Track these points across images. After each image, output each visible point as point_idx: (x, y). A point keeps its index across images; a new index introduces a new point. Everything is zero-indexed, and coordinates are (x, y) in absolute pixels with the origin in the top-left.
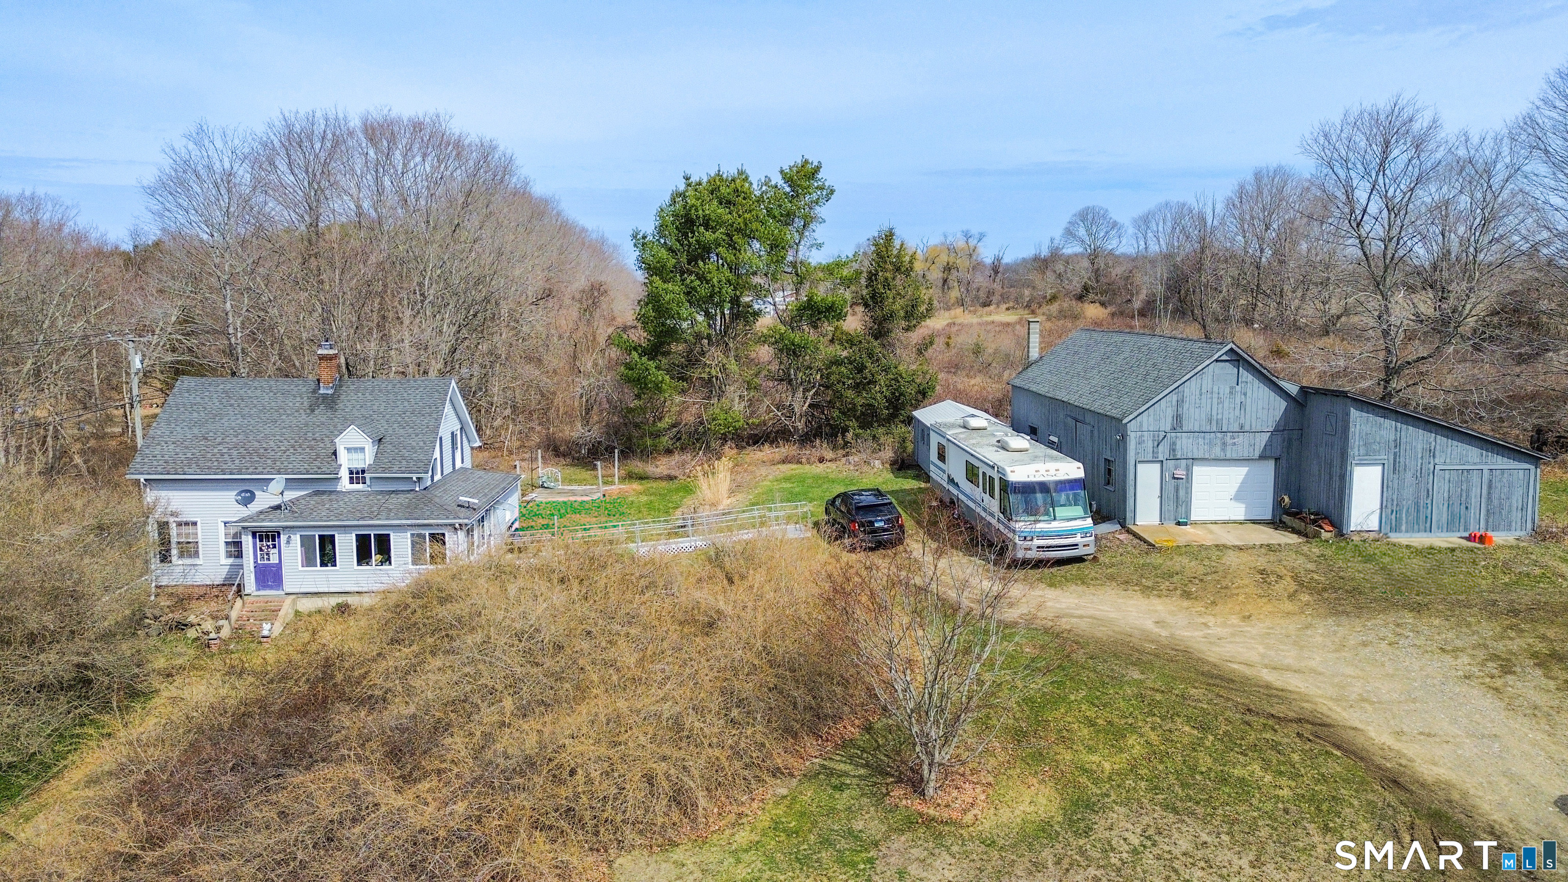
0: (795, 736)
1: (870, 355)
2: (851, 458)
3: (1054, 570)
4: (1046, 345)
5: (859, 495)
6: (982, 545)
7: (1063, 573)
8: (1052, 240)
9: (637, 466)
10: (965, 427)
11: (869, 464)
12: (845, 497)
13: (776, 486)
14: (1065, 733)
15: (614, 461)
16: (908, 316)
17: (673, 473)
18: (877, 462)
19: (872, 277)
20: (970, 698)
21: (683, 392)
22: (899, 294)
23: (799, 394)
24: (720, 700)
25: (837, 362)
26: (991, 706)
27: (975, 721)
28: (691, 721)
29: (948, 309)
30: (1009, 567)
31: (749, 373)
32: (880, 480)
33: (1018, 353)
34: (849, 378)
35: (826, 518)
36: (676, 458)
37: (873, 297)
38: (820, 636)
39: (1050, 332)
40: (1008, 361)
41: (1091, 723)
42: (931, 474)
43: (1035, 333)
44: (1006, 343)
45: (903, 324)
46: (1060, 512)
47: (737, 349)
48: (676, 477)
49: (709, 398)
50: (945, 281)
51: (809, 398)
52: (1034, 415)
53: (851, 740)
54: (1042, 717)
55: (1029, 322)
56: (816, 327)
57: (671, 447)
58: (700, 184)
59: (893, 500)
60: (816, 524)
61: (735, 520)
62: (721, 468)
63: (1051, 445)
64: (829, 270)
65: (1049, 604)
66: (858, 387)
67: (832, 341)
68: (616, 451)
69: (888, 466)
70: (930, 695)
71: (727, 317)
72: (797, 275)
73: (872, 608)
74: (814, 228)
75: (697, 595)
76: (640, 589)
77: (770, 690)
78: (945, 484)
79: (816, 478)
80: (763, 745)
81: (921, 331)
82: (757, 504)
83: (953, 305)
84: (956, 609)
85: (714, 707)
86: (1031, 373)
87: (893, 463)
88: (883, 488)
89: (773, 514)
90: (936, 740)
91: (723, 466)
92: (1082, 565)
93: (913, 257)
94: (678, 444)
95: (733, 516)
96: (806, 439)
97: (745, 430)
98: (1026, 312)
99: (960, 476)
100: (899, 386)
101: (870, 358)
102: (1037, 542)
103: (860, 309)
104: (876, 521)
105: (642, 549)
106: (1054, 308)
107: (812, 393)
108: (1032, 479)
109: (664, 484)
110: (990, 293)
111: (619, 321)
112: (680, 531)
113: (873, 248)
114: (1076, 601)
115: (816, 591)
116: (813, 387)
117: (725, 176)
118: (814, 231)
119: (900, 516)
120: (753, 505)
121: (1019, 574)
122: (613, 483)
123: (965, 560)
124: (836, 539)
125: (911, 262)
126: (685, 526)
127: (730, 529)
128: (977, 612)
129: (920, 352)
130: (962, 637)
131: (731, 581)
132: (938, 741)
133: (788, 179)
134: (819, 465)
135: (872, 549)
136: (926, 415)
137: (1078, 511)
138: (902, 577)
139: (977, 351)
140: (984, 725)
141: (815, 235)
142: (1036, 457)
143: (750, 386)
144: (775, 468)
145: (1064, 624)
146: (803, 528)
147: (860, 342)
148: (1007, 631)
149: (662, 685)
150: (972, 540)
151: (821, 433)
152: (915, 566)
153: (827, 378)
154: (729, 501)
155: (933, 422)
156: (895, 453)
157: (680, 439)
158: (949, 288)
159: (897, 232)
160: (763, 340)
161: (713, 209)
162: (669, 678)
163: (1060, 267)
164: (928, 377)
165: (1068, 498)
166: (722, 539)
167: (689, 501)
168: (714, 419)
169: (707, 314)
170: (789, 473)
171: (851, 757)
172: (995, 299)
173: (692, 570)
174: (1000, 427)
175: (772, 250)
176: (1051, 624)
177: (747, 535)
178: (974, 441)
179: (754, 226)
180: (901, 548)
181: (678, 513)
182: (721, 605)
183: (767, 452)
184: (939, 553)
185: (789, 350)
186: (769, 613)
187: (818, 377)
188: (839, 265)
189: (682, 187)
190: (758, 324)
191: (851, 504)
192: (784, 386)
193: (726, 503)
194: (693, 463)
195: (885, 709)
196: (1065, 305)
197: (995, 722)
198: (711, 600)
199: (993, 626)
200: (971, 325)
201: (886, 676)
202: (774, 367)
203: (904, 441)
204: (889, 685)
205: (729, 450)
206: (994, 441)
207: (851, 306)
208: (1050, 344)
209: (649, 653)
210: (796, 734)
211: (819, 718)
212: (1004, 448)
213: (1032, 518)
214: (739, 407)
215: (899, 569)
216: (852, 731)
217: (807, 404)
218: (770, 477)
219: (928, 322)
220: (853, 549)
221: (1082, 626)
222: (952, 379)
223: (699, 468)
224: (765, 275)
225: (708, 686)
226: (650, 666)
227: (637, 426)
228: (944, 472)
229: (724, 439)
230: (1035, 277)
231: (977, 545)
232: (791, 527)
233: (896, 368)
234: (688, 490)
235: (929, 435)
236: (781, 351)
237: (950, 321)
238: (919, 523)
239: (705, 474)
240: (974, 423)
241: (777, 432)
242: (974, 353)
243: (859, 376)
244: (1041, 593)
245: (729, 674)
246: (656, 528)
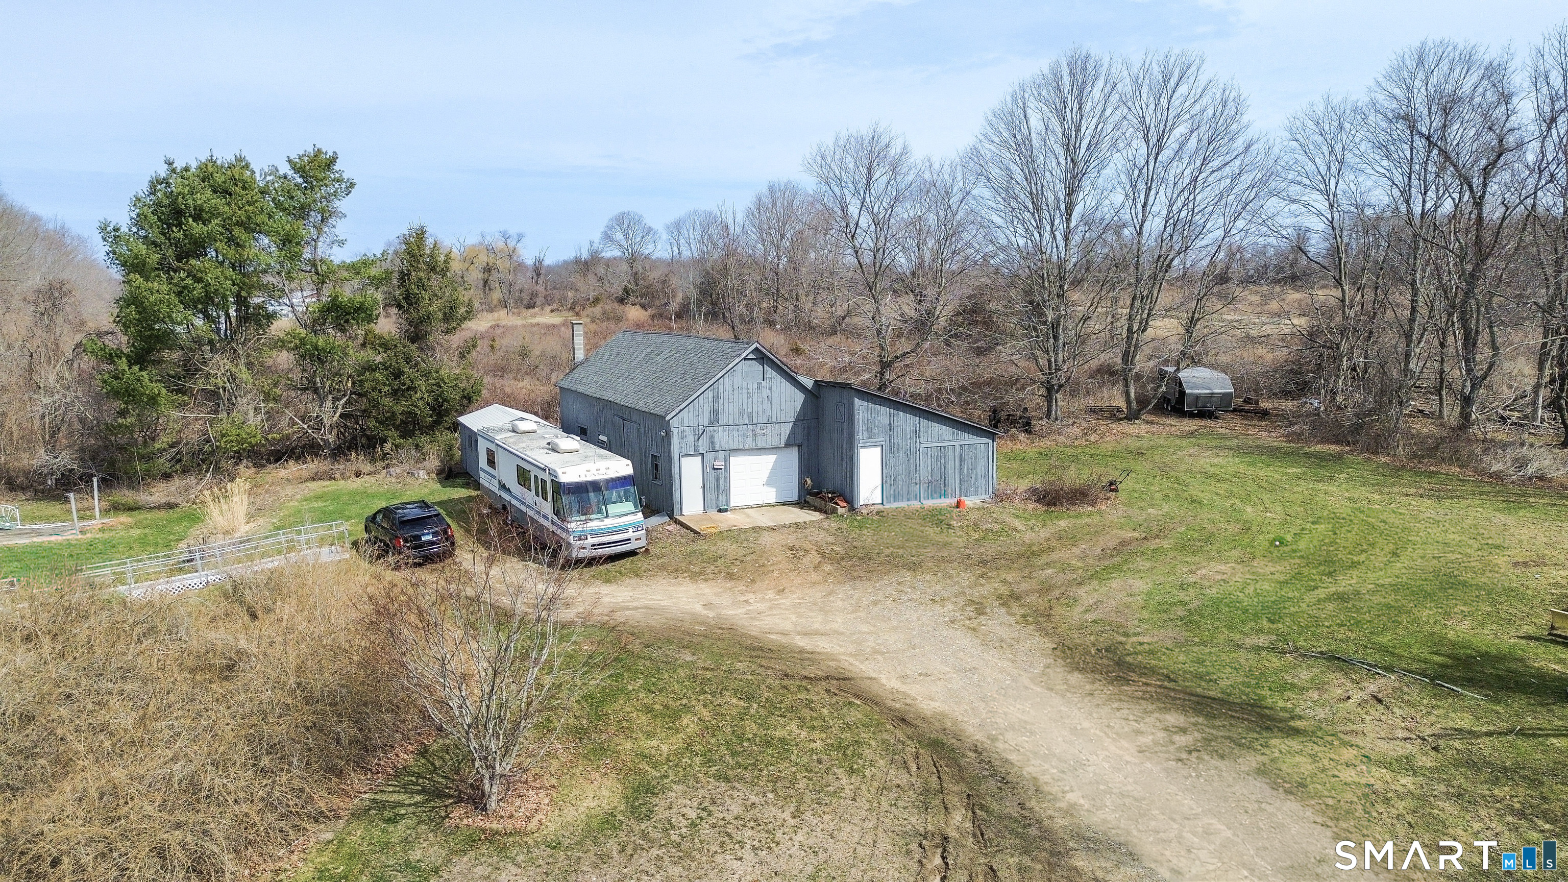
0: (340, 774)
1: (408, 360)
2: (392, 470)
3: (609, 566)
4: (591, 347)
5: (403, 508)
6: (536, 549)
7: (617, 568)
8: (591, 243)
9: (125, 495)
10: (514, 431)
11: (413, 474)
12: (387, 512)
13: (306, 506)
14: (624, 724)
15: (92, 491)
16: (447, 318)
17: (173, 500)
18: (421, 472)
19: (404, 277)
20: (529, 704)
21: (182, 406)
22: (436, 295)
23: (328, 404)
24: (246, 749)
25: (370, 368)
26: (551, 709)
27: (536, 727)
28: (211, 778)
29: (491, 310)
30: (563, 568)
31: (266, 382)
32: (427, 491)
33: (565, 356)
34: (385, 385)
35: (366, 536)
36: (177, 483)
37: (407, 298)
38: (363, 665)
39: (595, 334)
40: (554, 363)
41: (648, 709)
42: (482, 481)
43: (579, 335)
44: (552, 345)
45: (442, 326)
46: (613, 509)
47: (249, 355)
48: (177, 505)
49: (216, 412)
50: (486, 282)
51: (340, 407)
52: (583, 416)
53: (405, 768)
54: (602, 711)
55: (573, 324)
56: (343, 331)
57: (169, 471)
58: (186, 169)
59: (441, 511)
60: (355, 544)
61: (256, 548)
62: (236, 490)
63: (601, 444)
64: (355, 269)
65: (605, 599)
66: (395, 394)
67: (364, 345)
68: (95, 479)
69: (434, 475)
70: (488, 707)
71: (233, 320)
72: (317, 273)
73: (420, 626)
74: (334, 223)
75: (212, 635)
76: (135, 638)
77: (307, 729)
78: (496, 490)
79: (353, 494)
80: (302, 790)
81: (464, 333)
82: (283, 527)
83: (496, 306)
84: (509, 615)
85: (239, 759)
86: (578, 374)
87: (439, 473)
88: (430, 500)
89: (303, 537)
90: (496, 752)
91: (239, 489)
92: (635, 558)
93: (448, 256)
94: (178, 466)
95: (254, 544)
96: (339, 452)
97: (263, 445)
98: (571, 314)
99: (511, 481)
100: (442, 392)
101: (408, 363)
102: (591, 541)
103: (394, 311)
104: (424, 534)
105: (137, 592)
106: (597, 310)
107: (343, 402)
108: (584, 479)
109: (162, 514)
110: (534, 295)
111: (91, 325)
112: (186, 565)
113: (404, 247)
114: (631, 594)
115: (356, 615)
116: (344, 395)
117: (219, 162)
118: (334, 227)
119: (449, 527)
120: (278, 529)
121: (575, 573)
122: (92, 517)
123: (520, 565)
124: (379, 557)
125: (446, 262)
126: (192, 560)
127: (250, 558)
128: (533, 617)
129: (462, 356)
130: (518, 641)
131: (254, 616)
132: (498, 753)
133: (299, 169)
134: (356, 479)
135: (420, 565)
136: (472, 420)
137: (629, 506)
138: (452, 590)
139: (523, 353)
140: (545, 728)
141: (337, 231)
142: (587, 457)
143: (268, 397)
144: (303, 486)
145: (620, 617)
146: (339, 549)
147: (396, 346)
148: (565, 632)
149: (169, 744)
150: (524, 545)
151: (356, 445)
152: (467, 577)
153: (360, 386)
154: (248, 527)
155: (480, 428)
156: (441, 461)
157: (180, 460)
158: (490, 289)
159: (429, 230)
160: (280, 344)
161: (205, 197)
162: (179, 735)
163: (601, 270)
164: (472, 381)
165: (619, 496)
166: (239, 571)
167: (196, 531)
168: (223, 436)
169: (207, 317)
170: (320, 491)
171: (405, 786)
172: (539, 300)
173: (203, 609)
174: (550, 430)
175: (284, 245)
176: (606, 618)
177: (271, 564)
178: (524, 445)
179: (260, 219)
180: (450, 560)
181: (183, 545)
182: (243, 643)
183: (292, 469)
184: (491, 561)
185: (312, 356)
186: (303, 645)
187: (350, 384)
188: (367, 263)
189: (163, 171)
190: (273, 327)
191: (394, 518)
192: (311, 395)
193: (244, 529)
194: (200, 487)
195: (440, 729)
196: (608, 308)
197: (556, 723)
198: (231, 641)
199: (549, 628)
200: (515, 328)
201: (440, 693)
202: (296, 375)
203: (450, 449)
204: (443, 704)
205: (245, 470)
206: (545, 445)
207: (384, 308)
208: (595, 346)
209: (151, 709)
210: (341, 771)
211: (367, 751)
212: (554, 450)
213: (583, 518)
214: (254, 421)
215: (448, 582)
216: (405, 757)
217: (338, 414)
218: (298, 497)
219: (468, 324)
220: (397, 568)
221: (636, 617)
222: (499, 383)
223: (207, 493)
224: (278, 273)
225: (230, 736)
226: (154, 724)
227: (122, 449)
228: (494, 477)
229: (238, 457)
230: (575, 279)
231: (530, 549)
232: (326, 550)
233: (437, 372)
234: (194, 518)
235: (476, 441)
236: (303, 357)
237: (494, 323)
238: (468, 531)
239: (216, 499)
240: (523, 426)
241: (304, 447)
242: (520, 355)
243: (396, 382)
244: (597, 590)
245: (254, 720)
246: (153, 566)
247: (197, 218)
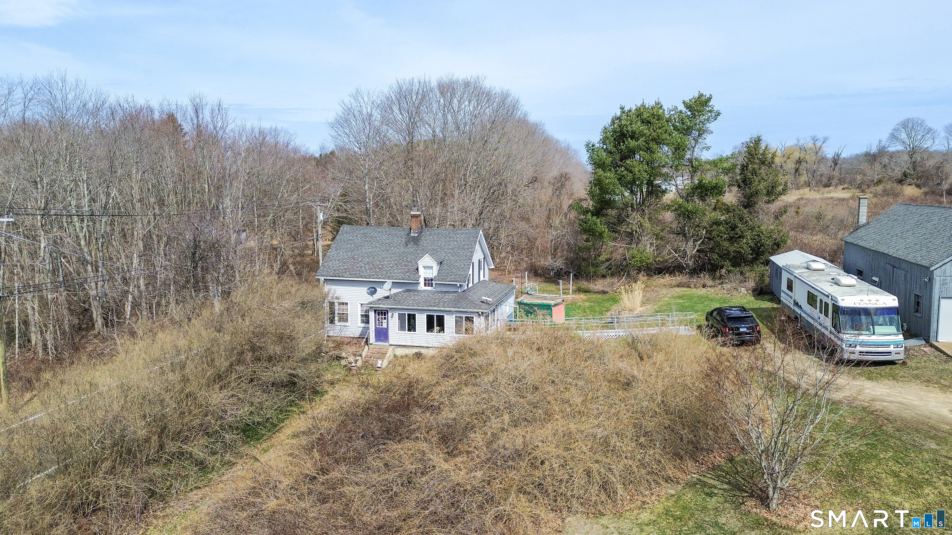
0: (681, 458)
1: (741, 219)
2: (725, 286)
3: (872, 369)
4: (872, 214)
5: (730, 310)
6: (818, 348)
7: (878, 371)
8: (880, 141)
9: (584, 284)
10: (808, 269)
11: (737, 290)
12: (720, 311)
13: (673, 301)
14: (875, 480)
15: (570, 281)
16: (769, 193)
17: (606, 289)
18: (743, 289)
19: (744, 168)
20: (804, 449)
21: (615, 239)
22: (763, 179)
23: (691, 243)
24: (633, 430)
25: (717, 223)
26: (820, 455)
27: (808, 464)
28: (614, 440)
29: (798, 188)
30: (837, 363)
31: (657, 229)
32: (745, 301)
33: (850, 219)
34: (725, 234)
35: (706, 323)
36: (608, 280)
37: (744, 181)
38: (699, 399)
39: (876, 205)
40: (842, 224)
41: (896, 475)
42: (782, 299)
43: (863, 206)
44: (842, 212)
45: (766, 198)
46: (878, 329)
47: (650, 214)
48: (607, 292)
49: (631, 244)
50: (797, 170)
51: (697, 245)
52: (861, 263)
53: (719, 466)
54: (858, 466)
55: (860, 198)
56: (704, 200)
57: (605, 274)
58: (630, 111)
59: (754, 315)
60: (699, 327)
61: (646, 321)
62: (637, 287)
63: (873, 283)
64: (714, 163)
65: (867, 391)
66: (731, 240)
67: (715, 209)
68: (571, 274)
69: (751, 292)
70: (776, 443)
71: (644, 193)
72: (692, 167)
73: (736, 382)
74: (705, 137)
75: (620, 365)
76: (584, 359)
77: (665, 428)
78: (792, 306)
79: (700, 297)
80: (660, 462)
81: (778, 203)
82: (659, 312)
83: (802, 186)
84: (796, 388)
85: (629, 435)
86: (861, 233)
87: (754, 291)
88: (747, 306)
89: (670, 319)
90: (779, 472)
91: (638, 288)
92: (893, 367)
93: (774, 155)
94: (609, 271)
95: (644, 318)
96: (695, 272)
97: (653, 264)
98: (858, 191)
99: (803, 301)
100: (761, 240)
101: (741, 221)
102: (859, 348)
103: (735, 189)
104: (741, 327)
105: (586, 334)
106: (880, 188)
107: (699, 242)
108: (857, 305)
109: (600, 296)
110: (830, 178)
111: (576, 196)
112: (609, 325)
113: (746, 149)
114: (888, 391)
115: (698, 369)
116: (701, 239)
117: (647, 106)
118: (705, 139)
119: (758, 325)
120: (657, 312)
121: (843, 369)
122: (568, 294)
123: (804, 357)
124: (713, 337)
125: (772, 158)
126: (612, 323)
127: (642, 326)
128: (812, 391)
129: (776, 218)
131: (642, 359)
132: (780, 473)
133: (688, 106)
134: (702, 289)
135: (737, 345)
136: (779, 259)
137: (893, 329)
138: (758, 365)
139: (819, 217)
140: (814, 467)
141: (706, 141)
142: (861, 291)
143: (658, 237)
144: (672, 290)
145: (878, 405)
146: (690, 329)
147: (734, 210)
148: (833, 407)
149: (597, 417)
150: (810, 344)
151: (705, 268)
152: (768, 359)
153: (710, 234)
154: (641, 309)
155: (784, 264)
156: (756, 284)
157: (610, 269)
158: (799, 175)
159: (763, 138)
160: (667, 207)
161: (638, 126)
162: (601, 414)
163: (886, 160)
164: (782, 234)
165: (885, 321)
166: (636, 332)
167: (614, 307)
168: (633, 257)
169: (632, 192)
170: (681, 294)
171: (718, 476)
172: (834, 182)
173: (617, 349)
174: (834, 270)
175: (676, 150)
176: (868, 404)
177: (653, 331)
178: (814, 278)
179: (665, 136)
180: (758, 346)
181: (609, 314)
182: (635, 373)
183: (667, 279)
184: (786, 351)
185: (684, 214)
186: (667, 380)
187: (704, 232)
188: (721, 160)
189: (619, 114)
190: (664, 198)
191: (724, 315)
192: (681, 237)
193: (639, 310)
194: (619, 284)
195: (743, 448)
196: (888, 187)
197: (822, 466)
198: (629, 370)
199: (824, 402)
200: (815, 200)
201: (745, 427)
202: (674, 226)
203: (763, 276)
204: (746, 433)
205: (642, 277)
206: (829, 279)
207: (728, 187)
208: (876, 214)
209: (589, 397)
210: (682, 457)
211: (697, 450)
212: (836, 284)
213: (856, 332)
214: (649, 250)
215: (757, 359)
216: (719, 459)
217: (696, 250)
218: (669, 295)
219: (783, 197)
220: (724, 344)
221: (892, 408)
222: (800, 236)
223: (622, 287)
224: (671, 167)
225: (626, 421)
226: (590, 405)
227: (584, 260)
228: (791, 297)
229: (639, 270)
230: (865, 166)
231: (814, 347)
232: (682, 327)
233: (759, 227)
234: (615, 301)
235: (781, 273)
236: (679, 215)
237: (800, 197)
238: (772, 331)
239: (626, 291)
240: (814, 266)
241: (675, 267)
242: (816, 219)
243: (732, 232)
244: (860, 383)
245: (639, 415)
246: (594, 322)
247: (632, 137)
